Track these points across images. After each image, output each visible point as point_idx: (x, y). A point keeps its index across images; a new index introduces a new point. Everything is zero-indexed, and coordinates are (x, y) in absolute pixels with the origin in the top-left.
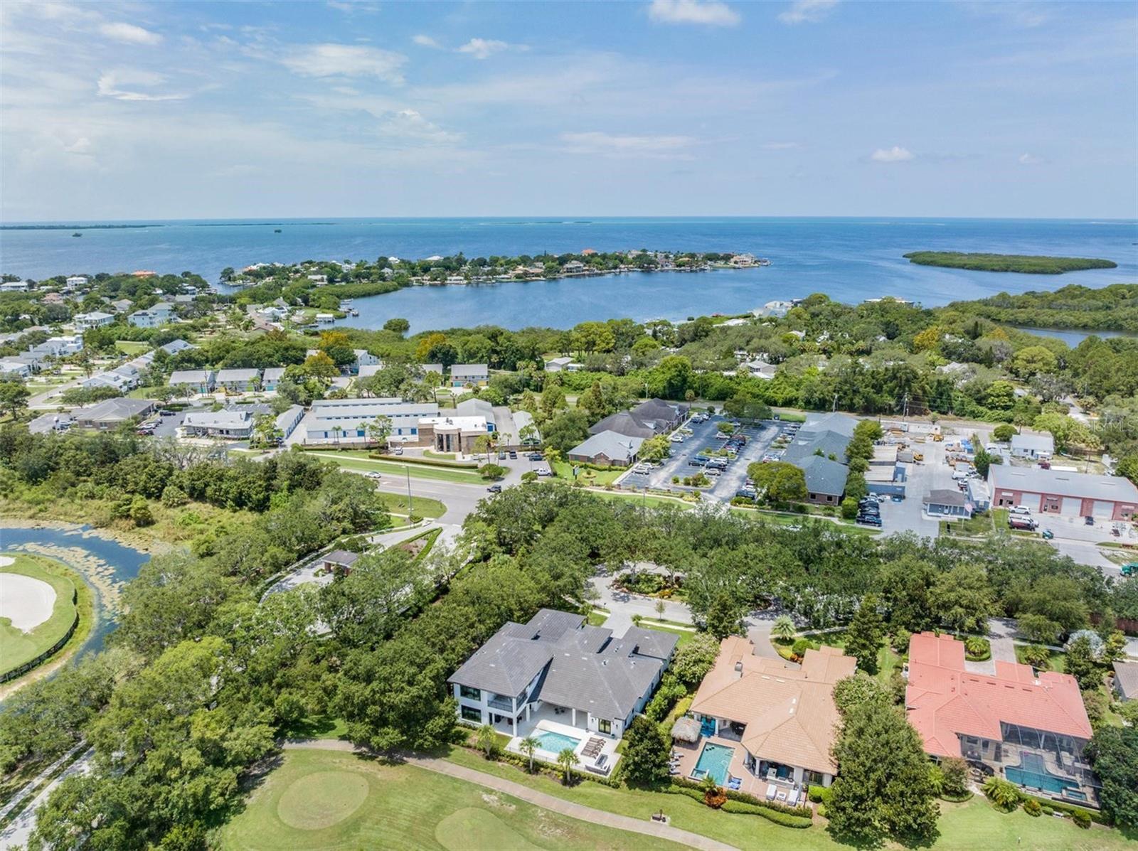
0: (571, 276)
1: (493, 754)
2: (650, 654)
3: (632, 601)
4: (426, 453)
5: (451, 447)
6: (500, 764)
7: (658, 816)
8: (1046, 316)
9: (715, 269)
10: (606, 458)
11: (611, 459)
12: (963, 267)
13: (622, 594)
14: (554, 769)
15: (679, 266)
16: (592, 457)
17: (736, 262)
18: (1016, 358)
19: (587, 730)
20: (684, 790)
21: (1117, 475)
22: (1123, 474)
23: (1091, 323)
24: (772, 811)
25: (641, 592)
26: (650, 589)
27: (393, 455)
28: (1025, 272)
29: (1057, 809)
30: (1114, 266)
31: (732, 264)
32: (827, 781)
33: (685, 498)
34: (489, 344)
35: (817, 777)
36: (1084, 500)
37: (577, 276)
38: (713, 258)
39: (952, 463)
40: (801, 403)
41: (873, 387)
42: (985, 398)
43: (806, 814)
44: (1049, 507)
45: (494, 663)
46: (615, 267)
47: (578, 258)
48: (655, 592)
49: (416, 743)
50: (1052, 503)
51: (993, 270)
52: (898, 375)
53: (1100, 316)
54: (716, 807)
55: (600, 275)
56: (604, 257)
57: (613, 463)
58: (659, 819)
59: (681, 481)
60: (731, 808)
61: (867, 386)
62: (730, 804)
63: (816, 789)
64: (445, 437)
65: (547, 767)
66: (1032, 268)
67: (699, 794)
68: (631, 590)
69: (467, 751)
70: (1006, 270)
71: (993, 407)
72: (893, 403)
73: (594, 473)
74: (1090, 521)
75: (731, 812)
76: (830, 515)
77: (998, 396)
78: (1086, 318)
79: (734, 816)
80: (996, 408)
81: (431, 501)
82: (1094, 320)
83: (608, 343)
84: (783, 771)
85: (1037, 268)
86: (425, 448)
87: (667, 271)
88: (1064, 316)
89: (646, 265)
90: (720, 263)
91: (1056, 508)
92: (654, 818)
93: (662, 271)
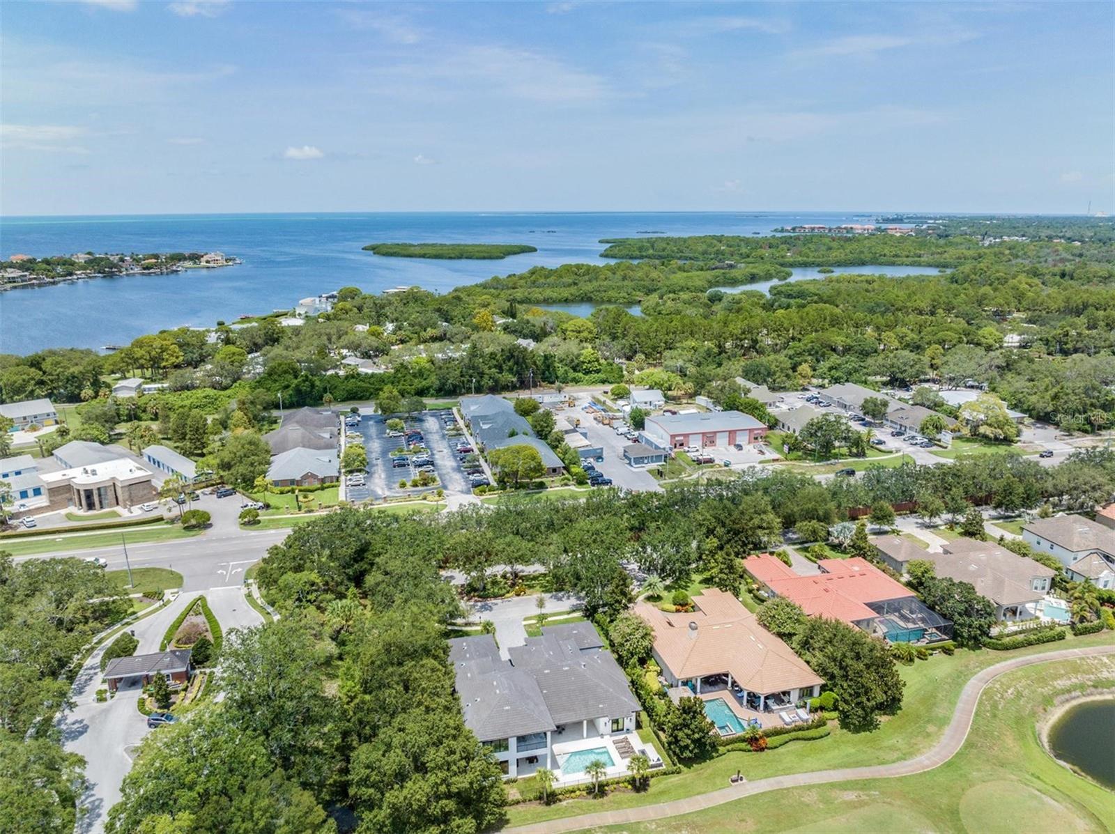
0: (15, 288)
1: (550, 798)
2: (587, 646)
3: (494, 607)
4: (69, 517)
5: (105, 502)
6: (564, 803)
7: (735, 777)
8: (537, 294)
9: (187, 269)
10: (314, 476)
11: (321, 476)
12: (423, 256)
13: (479, 604)
14: (618, 783)
15: (147, 268)
16: (298, 478)
17: (208, 262)
18: (566, 330)
19: (602, 736)
20: (729, 747)
21: (725, 410)
22: (732, 409)
23: (570, 298)
24: (799, 733)
25: (495, 597)
26: (504, 591)
27: (23, 529)
28: (477, 258)
29: (933, 649)
30: (535, 250)
31: (203, 264)
32: (816, 691)
33: (430, 498)
34: (38, 375)
35: (807, 692)
36: (730, 432)
37: (24, 287)
38: (180, 258)
39: (606, 422)
40: (432, 391)
41: (495, 366)
42: (577, 365)
43: (822, 723)
44: (708, 443)
45: (507, 705)
46: (71, 274)
47: (12, 265)
48: (508, 592)
49: (485, 822)
50: (709, 438)
51: (450, 258)
52: (516, 354)
53: (573, 290)
54: (762, 749)
55: (54, 283)
56: (47, 262)
57: (323, 480)
58: (736, 781)
59: (409, 484)
60: (775, 744)
61: (490, 368)
62: (770, 741)
63: (814, 701)
64: (95, 492)
65: (607, 785)
66: (482, 255)
67: (743, 745)
68: (485, 597)
69: (519, 807)
70: (460, 257)
71: (587, 372)
72: (515, 379)
73: (311, 496)
74: (739, 447)
75: (776, 747)
76: (566, 485)
77: (590, 362)
78: (566, 293)
79: (781, 750)
80: (591, 372)
81: (148, 570)
82: (572, 295)
83: (177, 357)
84: (780, 698)
85: (486, 255)
86: (64, 512)
87: (134, 275)
88: (548, 293)
89: (106, 269)
90: (189, 264)
91: (713, 442)
92: (733, 781)
93: (127, 275)
